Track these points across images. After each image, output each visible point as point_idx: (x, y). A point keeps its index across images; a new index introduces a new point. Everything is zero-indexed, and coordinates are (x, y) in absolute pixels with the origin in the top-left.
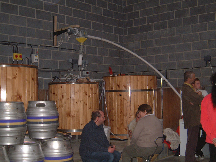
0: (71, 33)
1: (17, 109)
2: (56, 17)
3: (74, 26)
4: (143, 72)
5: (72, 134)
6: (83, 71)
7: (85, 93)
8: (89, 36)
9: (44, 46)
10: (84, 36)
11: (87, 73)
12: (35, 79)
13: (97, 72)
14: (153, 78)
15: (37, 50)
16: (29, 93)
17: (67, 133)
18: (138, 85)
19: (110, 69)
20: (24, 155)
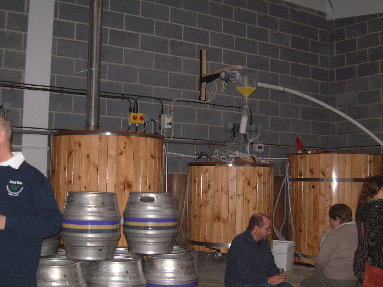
0: (227, 79)
1: (103, 203)
2: (205, 52)
3: (233, 67)
4: (362, 147)
5: (222, 251)
6: (252, 143)
7: (246, 183)
8: (259, 84)
9: (184, 101)
10: (250, 84)
11: (259, 147)
12: (157, 156)
13: (278, 145)
14: (374, 159)
15: (170, 107)
16: (145, 179)
17: (213, 249)
18: (347, 169)
19: (298, 141)
20: (113, 278)
